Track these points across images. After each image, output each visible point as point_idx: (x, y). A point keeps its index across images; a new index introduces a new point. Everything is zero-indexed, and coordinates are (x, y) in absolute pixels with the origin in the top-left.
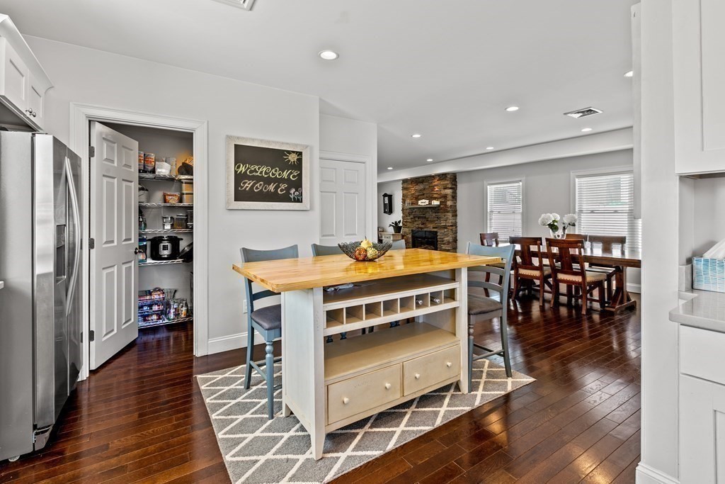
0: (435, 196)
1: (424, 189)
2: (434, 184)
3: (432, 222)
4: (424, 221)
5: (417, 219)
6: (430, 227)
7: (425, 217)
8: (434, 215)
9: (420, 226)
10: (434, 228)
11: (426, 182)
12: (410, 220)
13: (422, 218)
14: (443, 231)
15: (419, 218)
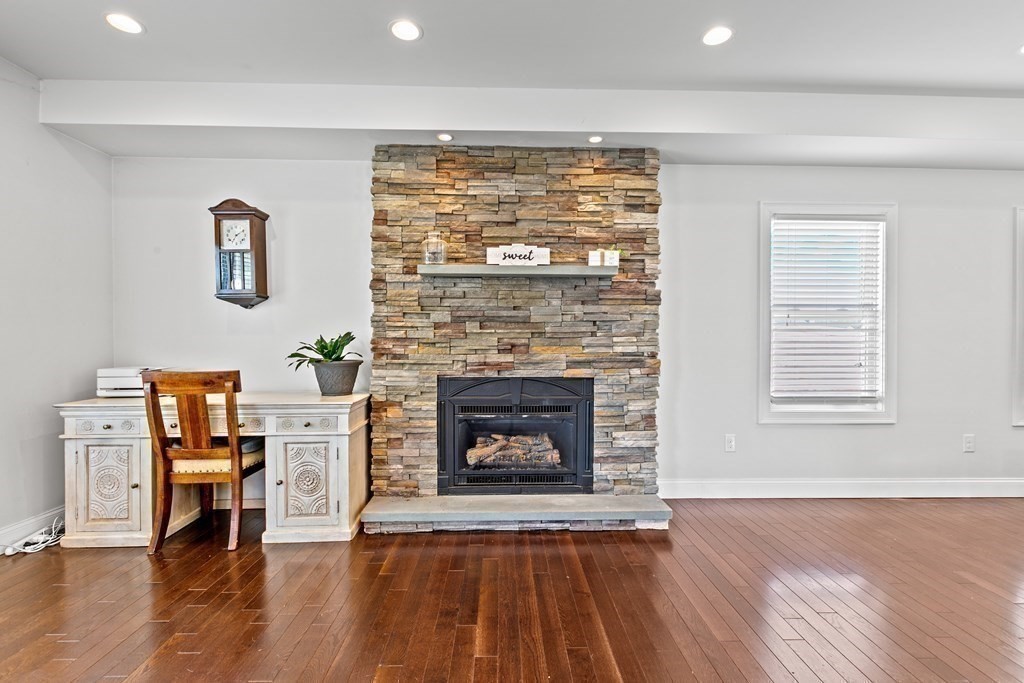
0: (583, 232)
1: (520, 200)
2: (576, 183)
3: (557, 339)
4: (519, 335)
5: (472, 327)
6: (553, 362)
7: (526, 321)
8: (578, 309)
9: (494, 357)
10: (572, 364)
11: (534, 169)
12: (430, 334)
13: (507, 322)
14: (623, 377)
15: (484, 321)
